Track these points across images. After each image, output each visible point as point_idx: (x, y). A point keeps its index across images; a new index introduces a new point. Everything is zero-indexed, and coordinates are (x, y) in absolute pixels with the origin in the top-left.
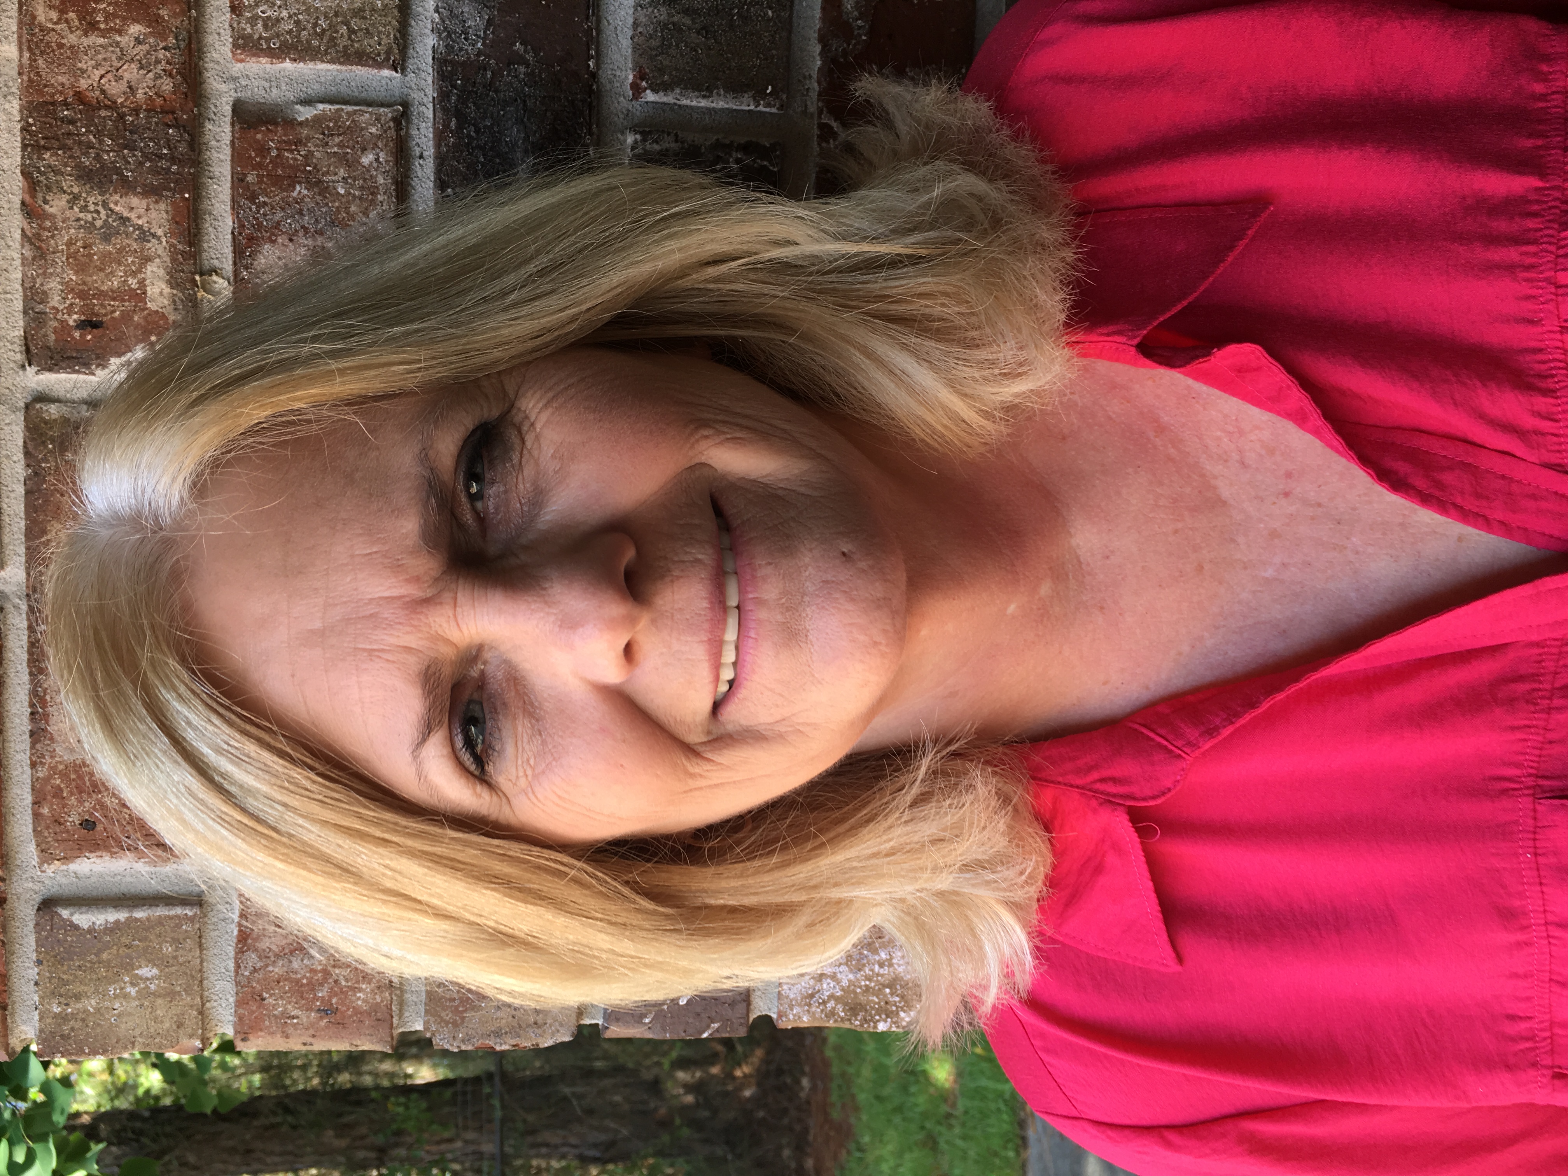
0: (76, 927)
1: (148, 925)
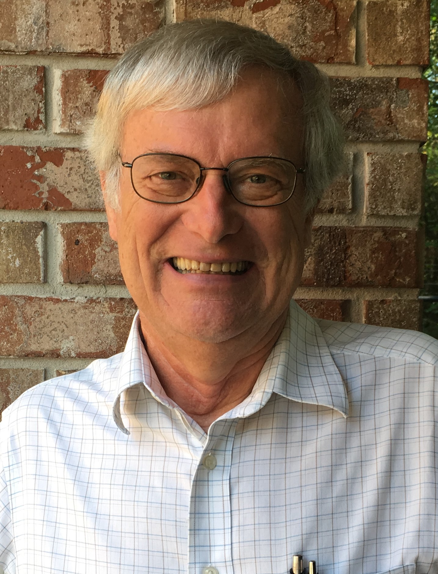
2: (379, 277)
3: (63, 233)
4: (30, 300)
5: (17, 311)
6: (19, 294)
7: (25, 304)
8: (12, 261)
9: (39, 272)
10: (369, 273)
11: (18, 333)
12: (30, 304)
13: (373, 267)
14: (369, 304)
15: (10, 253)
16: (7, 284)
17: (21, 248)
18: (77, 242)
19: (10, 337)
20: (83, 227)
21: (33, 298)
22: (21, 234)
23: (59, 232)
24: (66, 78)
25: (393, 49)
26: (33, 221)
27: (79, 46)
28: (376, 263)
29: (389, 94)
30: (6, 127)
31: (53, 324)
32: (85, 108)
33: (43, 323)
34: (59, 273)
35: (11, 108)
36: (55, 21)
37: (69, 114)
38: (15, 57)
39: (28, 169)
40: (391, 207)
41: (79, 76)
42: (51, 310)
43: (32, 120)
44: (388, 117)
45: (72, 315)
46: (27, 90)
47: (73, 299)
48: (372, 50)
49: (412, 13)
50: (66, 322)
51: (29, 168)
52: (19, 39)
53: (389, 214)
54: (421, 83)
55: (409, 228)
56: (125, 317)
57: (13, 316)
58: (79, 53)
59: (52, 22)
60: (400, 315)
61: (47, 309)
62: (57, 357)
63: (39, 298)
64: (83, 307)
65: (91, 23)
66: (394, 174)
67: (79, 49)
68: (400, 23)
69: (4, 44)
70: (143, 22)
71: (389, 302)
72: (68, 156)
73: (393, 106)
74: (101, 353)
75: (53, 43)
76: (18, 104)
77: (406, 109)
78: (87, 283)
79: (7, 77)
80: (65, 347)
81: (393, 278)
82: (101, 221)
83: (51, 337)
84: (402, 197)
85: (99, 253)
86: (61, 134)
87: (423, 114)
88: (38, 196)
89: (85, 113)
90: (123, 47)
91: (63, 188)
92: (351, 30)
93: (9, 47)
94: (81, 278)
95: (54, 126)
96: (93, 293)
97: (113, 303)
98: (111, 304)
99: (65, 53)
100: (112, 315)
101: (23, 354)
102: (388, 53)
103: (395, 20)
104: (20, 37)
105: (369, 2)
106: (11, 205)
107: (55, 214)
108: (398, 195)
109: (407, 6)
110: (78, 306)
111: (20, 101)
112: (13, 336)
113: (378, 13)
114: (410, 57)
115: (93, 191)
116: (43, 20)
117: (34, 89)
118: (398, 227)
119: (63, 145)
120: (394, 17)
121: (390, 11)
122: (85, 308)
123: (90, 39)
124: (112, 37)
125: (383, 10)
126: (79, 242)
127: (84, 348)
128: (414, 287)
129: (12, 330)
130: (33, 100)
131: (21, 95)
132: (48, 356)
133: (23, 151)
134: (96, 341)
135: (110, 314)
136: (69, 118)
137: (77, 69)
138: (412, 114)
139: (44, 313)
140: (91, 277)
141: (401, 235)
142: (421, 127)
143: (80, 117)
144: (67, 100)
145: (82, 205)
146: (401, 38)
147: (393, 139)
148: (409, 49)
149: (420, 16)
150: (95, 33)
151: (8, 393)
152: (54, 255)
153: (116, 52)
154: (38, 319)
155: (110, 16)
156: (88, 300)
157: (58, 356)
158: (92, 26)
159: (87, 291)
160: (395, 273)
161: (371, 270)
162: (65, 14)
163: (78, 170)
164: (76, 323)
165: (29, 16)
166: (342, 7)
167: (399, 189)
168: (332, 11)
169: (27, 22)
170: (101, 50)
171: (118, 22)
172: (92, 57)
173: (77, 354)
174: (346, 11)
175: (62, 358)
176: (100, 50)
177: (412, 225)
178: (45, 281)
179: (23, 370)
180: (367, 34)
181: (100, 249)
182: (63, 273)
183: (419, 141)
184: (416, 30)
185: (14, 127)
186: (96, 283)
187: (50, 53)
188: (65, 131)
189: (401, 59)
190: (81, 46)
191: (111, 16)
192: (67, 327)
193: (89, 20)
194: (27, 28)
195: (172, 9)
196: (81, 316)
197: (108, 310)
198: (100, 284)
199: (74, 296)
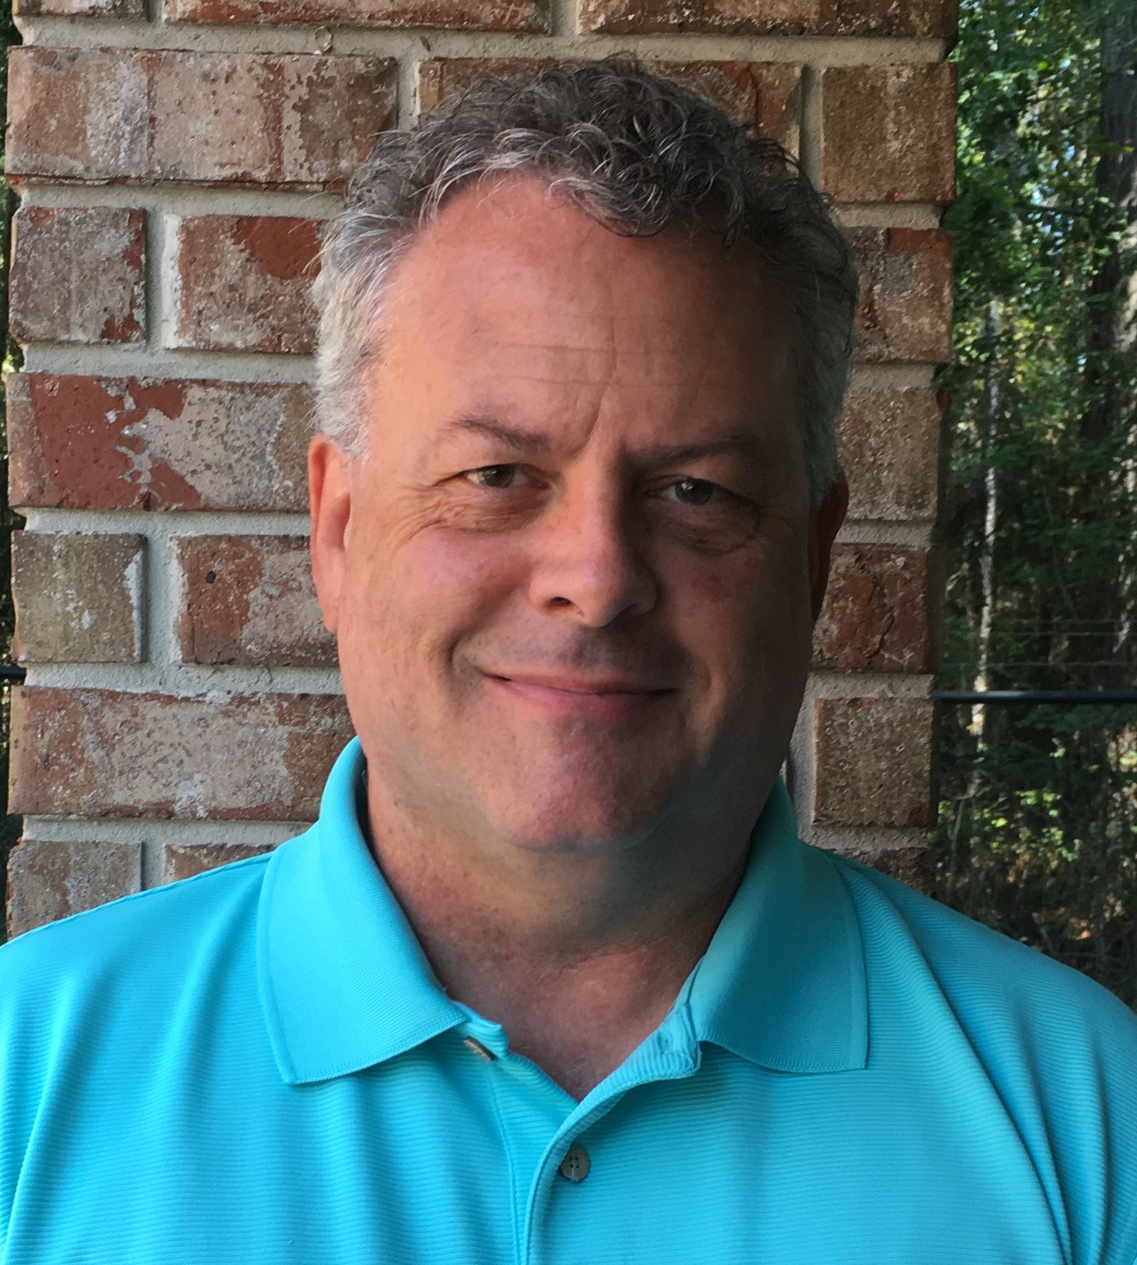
0: (126, 565)
1: (126, 622)
2: (847, 650)
3: (181, 558)
4: (112, 697)
5: (85, 722)
6: (89, 686)
7: (103, 705)
8: (75, 616)
9: (132, 639)
10: (826, 641)
11: (86, 768)
12: (112, 707)
13: (834, 629)
14: (824, 708)
15: (72, 599)
16: (65, 665)
17: (93, 590)
18: (211, 577)
19: (71, 775)
20: (223, 545)
21: (119, 694)
22: (92, 559)
23: (174, 556)
24: (190, 234)
25: (877, 168)
26: (119, 532)
27: (218, 167)
28: (841, 620)
29: (868, 263)
30: (65, 337)
31: (159, 748)
32: (228, 295)
33: (138, 746)
34: (174, 642)
35: (74, 298)
36: (168, 114)
37: (194, 308)
38: (84, 191)
39: (110, 425)
40: (873, 502)
41: (217, 231)
42: (155, 720)
43: (118, 322)
44: (866, 310)
45: (200, 730)
46: (108, 259)
47: (201, 695)
48: (834, 169)
49: (918, 93)
50: (187, 746)
51: (111, 421)
52: (93, 153)
53: (870, 517)
54: (938, 239)
55: (910, 546)
56: (310, 734)
57: (76, 731)
58: (217, 181)
59: (161, 117)
60: (892, 732)
61: (148, 717)
62: (169, 818)
63: (130, 693)
64: (222, 712)
65: (242, 117)
66: (878, 433)
67: (218, 174)
68: (892, 114)
69: (62, 162)
70: (350, 114)
71: (869, 703)
72: (193, 397)
73: (877, 288)
74: (259, 810)
75: (163, 161)
76: (90, 289)
77: (905, 294)
78: (230, 662)
79: (67, 232)
80: (185, 796)
81: (877, 652)
82: (262, 533)
83: (155, 775)
84: (897, 480)
85: (256, 599)
86: (178, 350)
87: (942, 305)
88: (129, 480)
89: (228, 306)
90: (309, 169)
91: (182, 464)
92: (788, 129)
93: (71, 170)
94: (219, 654)
95: (163, 335)
96: (245, 683)
97: (285, 705)
98: (280, 706)
99: (187, 180)
100: (283, 731)
101: (98, 810)
102: (867, 177)
103: (881, 108)
104: (95, 148)
105: (829, 70)
106: (74, 499)
107: (165, 517)
108: (887, 477)
109: (908, 78)
110: (212, 710)
111: (93, 283)
112: (76, 774)
113: (847, 92)
114: (915, 186)
115: (245, 470)
116: (142, 113)
117: (123, 257)
118: (888, 545)
119: (183, 374)
120: (881, 99)
121: (873, 87)
122: (227, 714)
123: (241, 153)
124: (287, 146)
125: (857, 86)
126: (215, 577)
127: (224, 799)
128: (921, 673)
129: (75, 760)
130: (120, 279)
131: (96, 269)
132: (150, 815)
133: (99, 388)
134: (249, 783)
135: (280, 727)
136: (195, 317)
137: (214, 215)
138: (919, 305)
139: (140, 726)
140: (239, 648)
141: (894, 560)
142: (938, 332)
143: (219, 316)
144: (192, 279)
145: (222, 500)
146: (895, 145)
147: (880, 357)
148: (912, 168)
149: (936, 97)
150: (250, 139)
151: (65, 893)
152: (163, 604)
153: (295, 179)
154: (128, 739)
155: (283, 102)
156: (233, 699)
157: (170, 815)
158: (242, 124)
159: (230, 679)
160: (882, 642)
161: (830, 637)
162: (188, 99)
163: (214, 425)
164: (207, 747)
165: (113, 104)
166: (770, 79)
167: (890, 464)
168: (749, 89)
169: (108, 117)
170: (264, 173)
171: (298, 116)
172: (244, 188)
173: (210, 812)
174: (777, 88)
175: (178, 820)
176: (261, 175)
177: (918, 540)
178: (145, 658)
179: (96, 845)
180: (822, 137)
181: (257, 591)
182: (183, 641)
183: (933, 363)
184: (928, 127)
185: (80, 336)
186: (251, 663)
187: (157, 180)
188: (186, 345)
189: (895, 190)
190: (222, 166)
191: (285, 105)
192: (189, 755)
193: (238, 112)
194: (108, 130)
195: (412, 89)
196: (219, 733)
197: (275, 719)
198: (258, 664)
199: (204, 690)
